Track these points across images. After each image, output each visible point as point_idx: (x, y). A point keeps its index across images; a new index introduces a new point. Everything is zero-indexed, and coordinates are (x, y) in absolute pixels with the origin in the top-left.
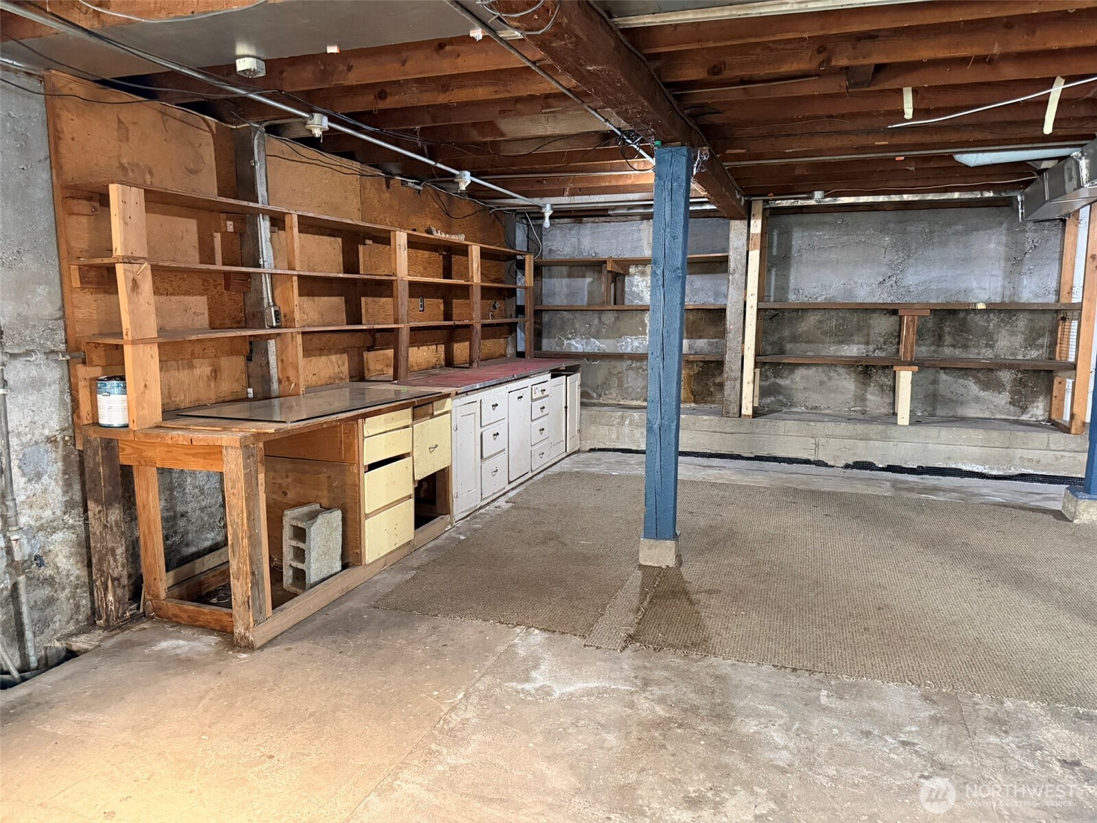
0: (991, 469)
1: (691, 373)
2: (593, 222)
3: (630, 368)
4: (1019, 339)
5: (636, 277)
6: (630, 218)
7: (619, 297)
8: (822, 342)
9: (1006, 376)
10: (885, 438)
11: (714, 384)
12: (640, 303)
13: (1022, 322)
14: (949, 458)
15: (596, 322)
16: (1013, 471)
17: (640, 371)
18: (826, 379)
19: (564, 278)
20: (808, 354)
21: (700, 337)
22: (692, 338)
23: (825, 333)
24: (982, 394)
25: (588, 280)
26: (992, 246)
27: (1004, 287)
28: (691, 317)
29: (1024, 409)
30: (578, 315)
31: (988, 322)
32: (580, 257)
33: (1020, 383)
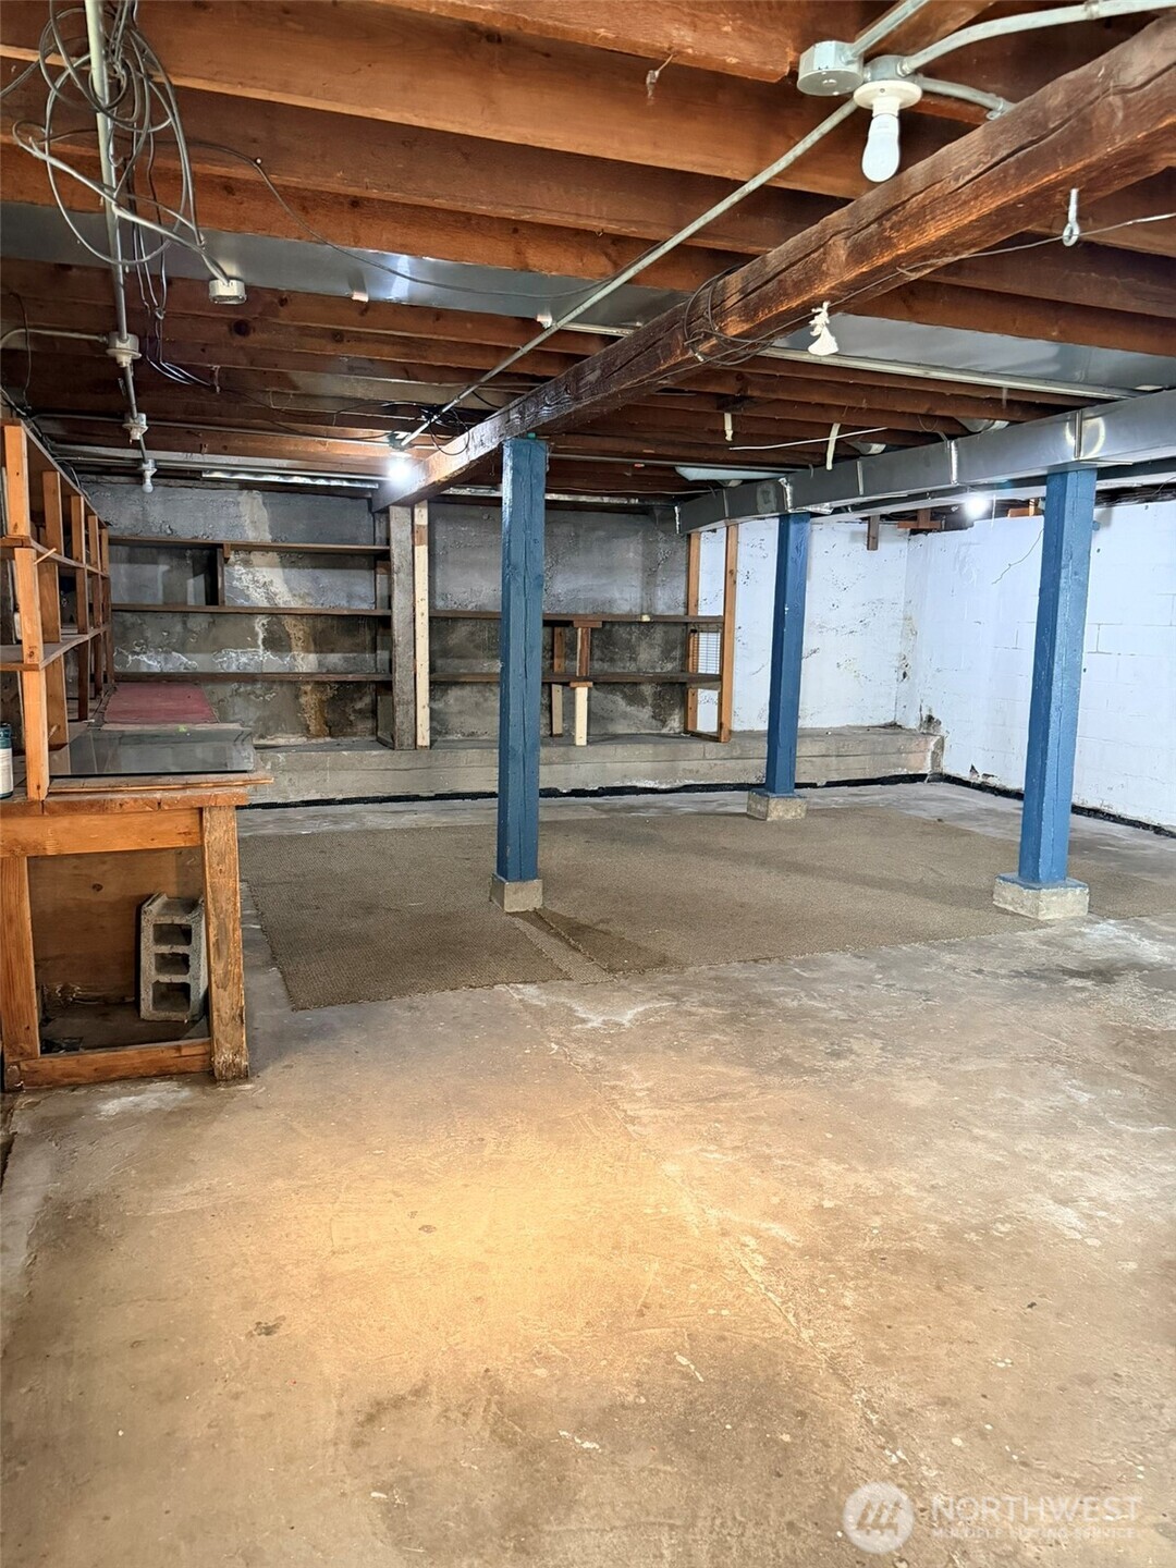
0: (661, 783)
1: (324, 698)
2: (166, 486)
3: (236, 693)
4: (657, 652)
5: (237, 567)
6: (223, 485)
7: (213, 595)
8: (476, 657)
9: (648, 690)
10: (567, 761)
11: (355, 711)
12: (246, 604)
13: (659, 634)
14: (625, 776)
15: (179, 628)
16: (679, 784)
17: (252, 697)
18: (482, 700)
19: (122, 562)
20: (461, 671)
21: (332, 651)
22: (321, 652)
23: (477, 647)
24: (629, 709)
25: (163, 568)
26: (631, 555)
27: (642, 597)
28: (320, 625)
29: (664, 723)
30: (147, 617)
31: (631, 635)
32: (145, 535)
33: (658, 696)
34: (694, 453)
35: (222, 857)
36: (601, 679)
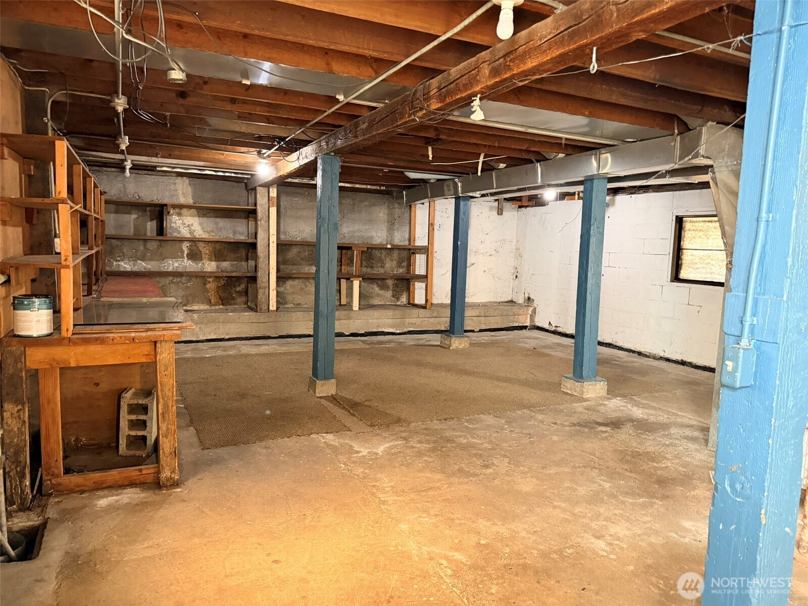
0: (397, 330)
1: (219, 285)
2: (137, 174)
3: (172, 282)
4: (395, 263)
5: (174, 217)
6: (168, 174)
7: (161, 231)
8: (301, 264)
9: (390, 282)
10: (349, 318)
11: (236, 292)
12: (178, 235)
13: (395, 254)
14: (378, 326)
15: (142, 248)
16: (406, 330)
17: (180, 284)
18: (304, 287)
19: (111, 213)
20: (294, 271)
21: (224, 260)
22: (219, 261)
23: (302, 259)
24: (380, 292)
25: (134, 216)
26: (382, 215)
27: (387, 236)
28: (218, 246)
29: (398, 299)
30: (126, 243)
31: (381, 254)
32: (125, 199)
33: (395, 285)
34: (413, 165)
35: (166, 367)
36: (366, 277)
